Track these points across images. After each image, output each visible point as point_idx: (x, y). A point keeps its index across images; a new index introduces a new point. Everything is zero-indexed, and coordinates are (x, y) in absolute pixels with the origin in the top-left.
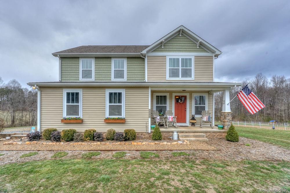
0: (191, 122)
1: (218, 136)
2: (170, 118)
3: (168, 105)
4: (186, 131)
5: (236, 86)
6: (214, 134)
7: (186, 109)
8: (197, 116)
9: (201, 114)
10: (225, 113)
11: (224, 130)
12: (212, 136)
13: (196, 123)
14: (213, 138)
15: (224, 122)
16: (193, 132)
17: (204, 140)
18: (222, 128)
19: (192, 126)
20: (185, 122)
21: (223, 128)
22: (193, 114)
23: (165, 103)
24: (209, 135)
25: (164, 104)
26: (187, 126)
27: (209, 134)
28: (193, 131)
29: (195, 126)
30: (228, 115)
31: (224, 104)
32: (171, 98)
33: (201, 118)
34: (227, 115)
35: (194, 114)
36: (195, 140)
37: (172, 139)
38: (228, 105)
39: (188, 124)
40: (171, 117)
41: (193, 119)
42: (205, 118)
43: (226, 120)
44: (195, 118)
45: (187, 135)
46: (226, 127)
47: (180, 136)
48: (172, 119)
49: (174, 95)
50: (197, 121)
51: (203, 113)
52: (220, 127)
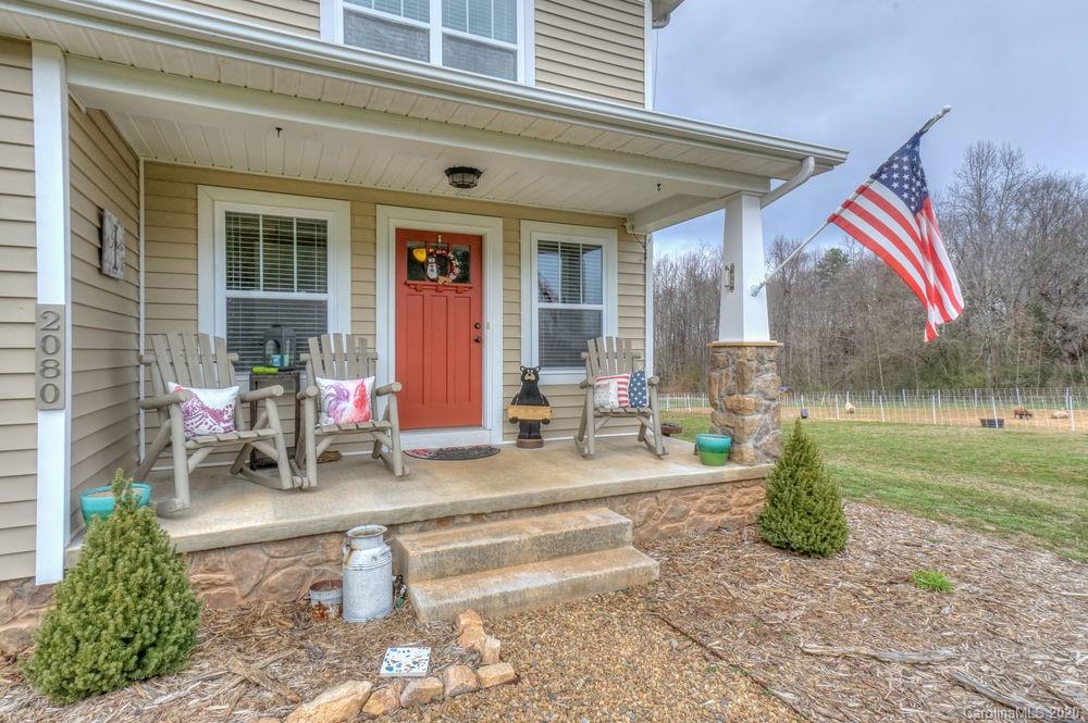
0: (514, 420)
1: (702, 511)
2: (342, 396)
3: (338, 297)
4: (479, 502)
5: (811, 162)
6: (679, 499)
7: (478, 326)
8: (554, 379)
9: (581, 363)
10: (741, 347)
11: (738, 468)
12: (667, 520)
13: (546, 422)
14: (676, 533)
15: (735, 411)
16: (537, 503)
17: (628, 574)
18: (725, 455)
19: (520, 445)
20: (474, 419)
21: (729, 455)
22: (526, 364)
23: (314, 277)
24: (649, 515)
25: (305, 285)
26: (490, 451)
27: (645, 505)
28: (530, 497)
29: (540, 445)
30: (761, 360)
31: (732, 288)
32: (363, 244)
33: (585, 386)
34: (754, 364)
35: (535, 364)
36: (555, 592)
37: (332, 612)
38: (755, 294)
39: (493, 430)
40: (351, 386)
41: (530, 393)
42: (614, 385)
43: (750, 399)
44: (542, 392)
45: (480, 549)
46: (748, 447)
47: (414, 568)
48: (360, 403)
49: (391, 220)
50: (558, 411)
51: (590, 355)
52: (713, 450)
